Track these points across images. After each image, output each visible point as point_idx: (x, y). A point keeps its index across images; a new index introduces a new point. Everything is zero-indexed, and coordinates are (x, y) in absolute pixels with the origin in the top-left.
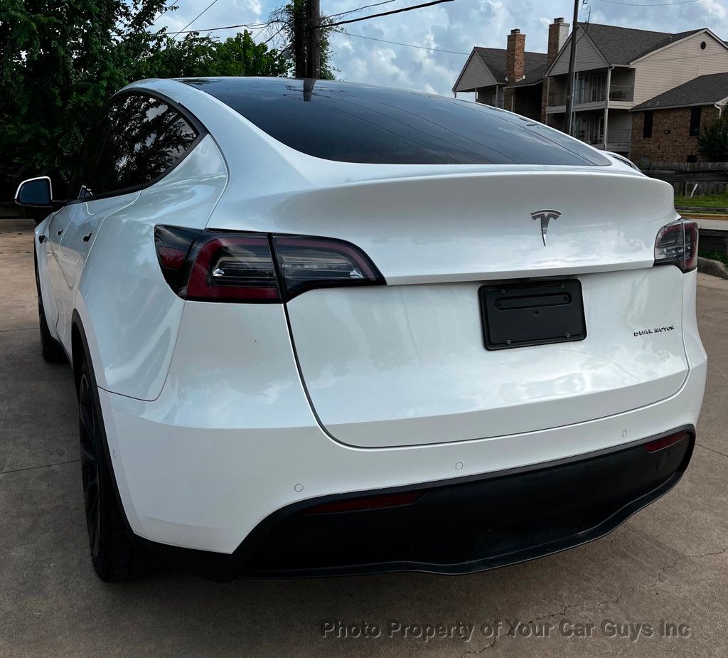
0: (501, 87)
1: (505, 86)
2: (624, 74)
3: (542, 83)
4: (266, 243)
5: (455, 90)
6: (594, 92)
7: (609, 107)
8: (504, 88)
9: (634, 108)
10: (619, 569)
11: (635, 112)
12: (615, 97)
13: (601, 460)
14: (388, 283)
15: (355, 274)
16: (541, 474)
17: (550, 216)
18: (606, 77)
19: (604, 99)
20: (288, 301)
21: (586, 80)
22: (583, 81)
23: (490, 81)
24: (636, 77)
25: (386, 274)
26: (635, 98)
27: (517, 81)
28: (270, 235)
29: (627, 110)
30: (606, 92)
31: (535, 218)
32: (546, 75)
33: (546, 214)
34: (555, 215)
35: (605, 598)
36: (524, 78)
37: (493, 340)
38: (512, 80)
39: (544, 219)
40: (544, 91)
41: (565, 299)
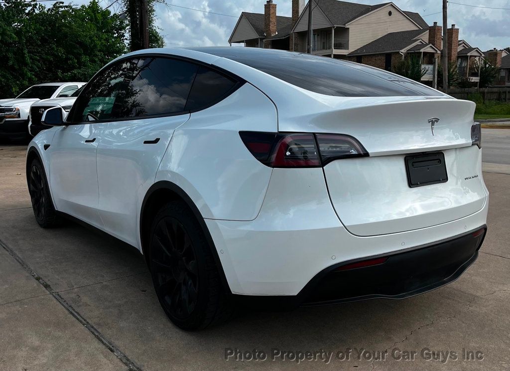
0: (262, 39)
1: (264, 39)
2: (343, 32)
3: (289, 38)
4: (312, 137)
5: (230, 41)
6: (324, 43)
7: (334, 53)
8: (264, 40)
9: (350, 54)
10: (449, 304)
11: (351, 57)
12: (337, 46)
13: (456, 241)
14: (371, 156)
15: (354, 152)
16: (435, 247)
17: (435, 121)
18: (331, 33)
19: (330, 48)
20: (324, 166)
21: (318, 35)
22: (316, 36)
23: (254, 35)
24: (350, 33)
25: (369, 151)
26: (349, 47)
27: (273, 35)
28: (314, 134)
29: (345, 55)
30: (331, 43)
31: (429, 122)
32: (292, 32)
33: (434, 120)
34: (437, 120)
35: (448, 316)
36: (277, 33)
37: (413, 182)
38: (269, 34)
39: (433, 122)
40: (291, 42)
41: (438, 162)
